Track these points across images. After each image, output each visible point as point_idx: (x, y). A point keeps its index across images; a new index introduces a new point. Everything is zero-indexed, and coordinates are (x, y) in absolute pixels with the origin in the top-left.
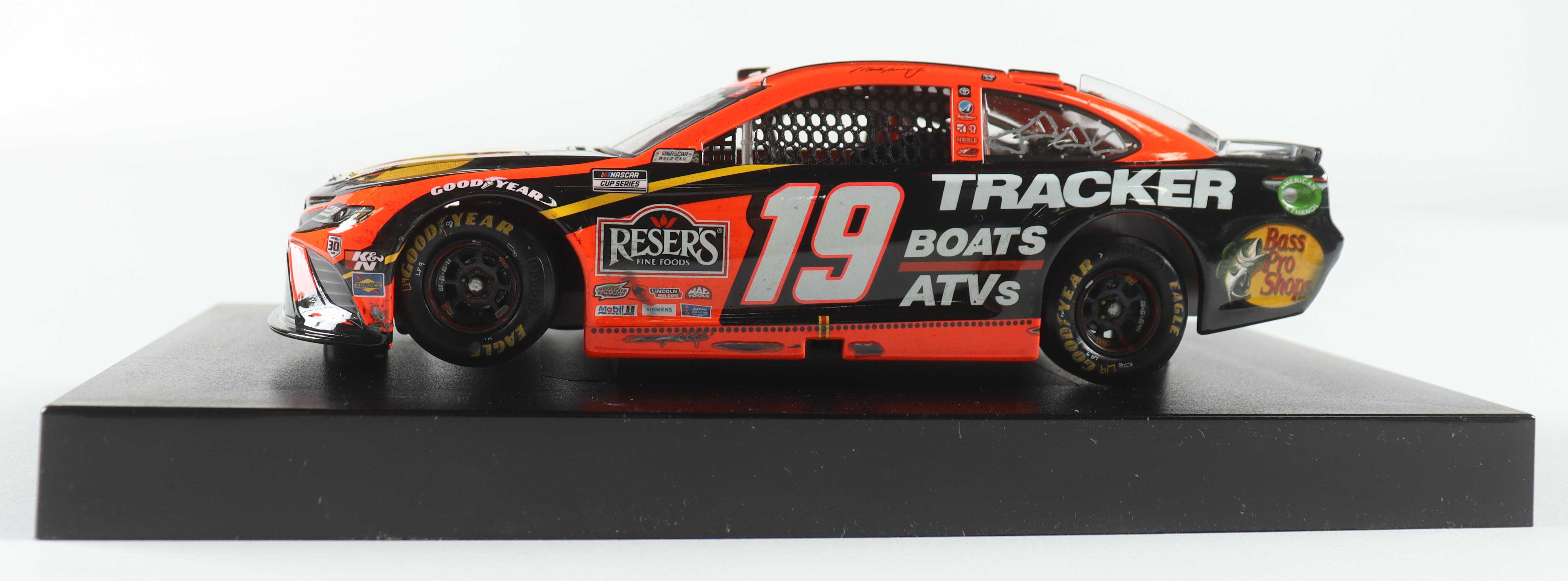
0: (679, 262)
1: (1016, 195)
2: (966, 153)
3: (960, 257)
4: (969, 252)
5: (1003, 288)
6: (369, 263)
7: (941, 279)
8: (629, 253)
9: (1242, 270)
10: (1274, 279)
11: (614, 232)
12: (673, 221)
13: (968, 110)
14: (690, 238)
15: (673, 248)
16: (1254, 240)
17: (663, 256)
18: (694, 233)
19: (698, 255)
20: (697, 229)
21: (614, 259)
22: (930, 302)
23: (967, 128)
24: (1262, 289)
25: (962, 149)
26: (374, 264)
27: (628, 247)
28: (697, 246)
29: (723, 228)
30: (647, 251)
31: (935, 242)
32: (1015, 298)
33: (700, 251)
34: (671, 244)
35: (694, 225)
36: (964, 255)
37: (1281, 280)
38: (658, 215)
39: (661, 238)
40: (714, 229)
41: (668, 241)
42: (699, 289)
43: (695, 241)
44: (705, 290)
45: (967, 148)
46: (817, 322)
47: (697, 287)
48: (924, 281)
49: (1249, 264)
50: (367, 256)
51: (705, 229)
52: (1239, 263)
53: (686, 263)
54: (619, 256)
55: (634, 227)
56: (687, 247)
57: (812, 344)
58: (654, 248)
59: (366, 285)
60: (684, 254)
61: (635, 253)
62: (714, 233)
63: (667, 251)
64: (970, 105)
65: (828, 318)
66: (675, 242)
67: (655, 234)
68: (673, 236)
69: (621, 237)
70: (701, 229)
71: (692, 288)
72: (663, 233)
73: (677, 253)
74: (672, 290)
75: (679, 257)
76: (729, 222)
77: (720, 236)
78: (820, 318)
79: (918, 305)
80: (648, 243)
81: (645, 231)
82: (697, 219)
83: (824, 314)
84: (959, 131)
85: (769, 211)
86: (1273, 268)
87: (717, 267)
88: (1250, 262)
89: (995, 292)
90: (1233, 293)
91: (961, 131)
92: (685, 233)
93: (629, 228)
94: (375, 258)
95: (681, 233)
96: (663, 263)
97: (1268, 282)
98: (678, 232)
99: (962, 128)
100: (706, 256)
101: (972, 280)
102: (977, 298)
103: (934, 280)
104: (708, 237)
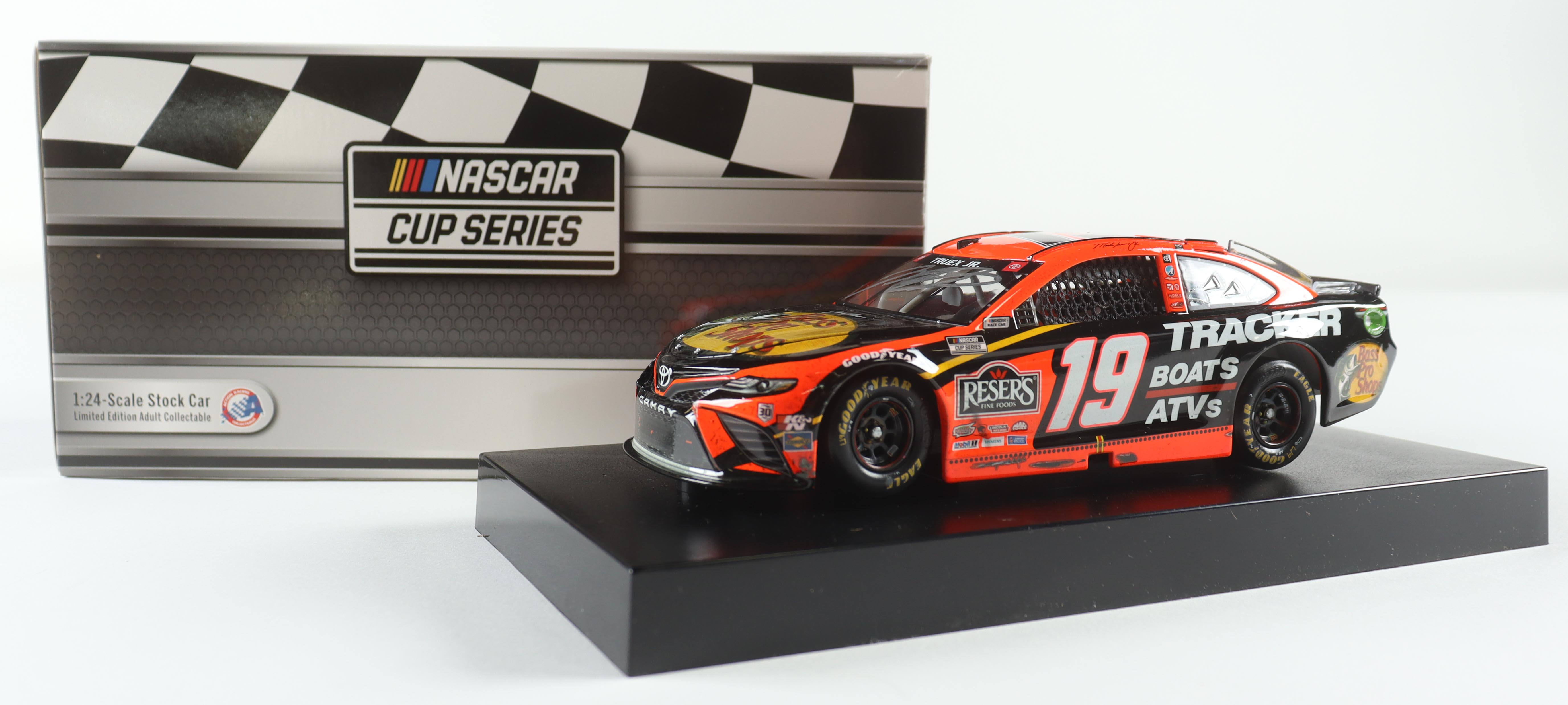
0: (1009, 404)
1: (1217, 335)
2: (1177, 306)
3: (1183, 385)
4: (1188, 381)
5: (1210, 405)
6: (799, 424)
7: (1171, 401)
8: (976, 400)
9: (1347, 378)
10: (1362, 382)
11: (966, 385)
12: (1005, 373)
13: (1172, 273)
14: (1016, 386)
15: (1006, 393)
16: (1353, 355)
17: (999, 401)
18: (1018, 381)
19: (1021, 398)
20: (1020, 378)
21: (966, 406)
22: (1164, 419)
23: (1174, 287)
24: (1356, 390)
25: (1174, 303)
26: (803, 425)
27: (976, 396)
28: (1021, 391)
29: (1036, 376)
30: (988, 397)
31: (1168, 375)
32: (1218, 411)
33: (1022, 395)
34: (1004, 391)
35: (1018, 375)
36: (1185, 382)
37: (1366, 383)
38: (994, 369)
39: (996, 386)
40: (1031, 377)
41: (1002, 388)
42: (1020, 423)
43: (1019, 388)
44: (1024, 423)
45: (1176, 302)
46: (1096, 440)
47: (1018, 422)
48: (1161, 404)
49: (1351, 373)
50: (797, 419)
51: (1026, 377)
52: (1346, 373)
53: (1014, 405)
54: (970, 403)
55: (981, 379)
56: (1014, 392)
57: (1093, 458)
58: (993, 395)
59: (797, 442)
60: (1013, 398)
61: (980, 400)
62: (1031, 380)
63: (1001, 397)
64: (1172, 269)
65: (1102, 437)
66: (1006, 389)
67: (994, 384)
68: (1005, 385)
69: (971, 387)
70: (1023, 378)
71: (1015, 424)
72: (998, 382)
73: (1007, 398)
74: (1003, 426)
75: (1009, 401)
76: (1040, 371)
77: (1035, 382)
78: (1097, 437)
79: (1157, 422)
80: (989, 390)
81: (986, 382)
82: (1020, 370)
83: (1099, 435)
84: (1169, 289)
85: (1065, 362)
86: (1362, 375)
87: (1033, 406)
88: (1351, 372)
89: (1205, 408)
90: (1342, 395)
91: (1170, 289)
92: (1013, 381)
93: (976, 381)
94: (804, 420)
95: (1010, 382)
96: (999, 407)
97: (1360, 385)
98: (1008, 381)
99: (1170, 287)
100: (1027, 397)
101: (1190, 400)
102: (1193, 414)
103: (1166, 402)
104: (1028, 384)
